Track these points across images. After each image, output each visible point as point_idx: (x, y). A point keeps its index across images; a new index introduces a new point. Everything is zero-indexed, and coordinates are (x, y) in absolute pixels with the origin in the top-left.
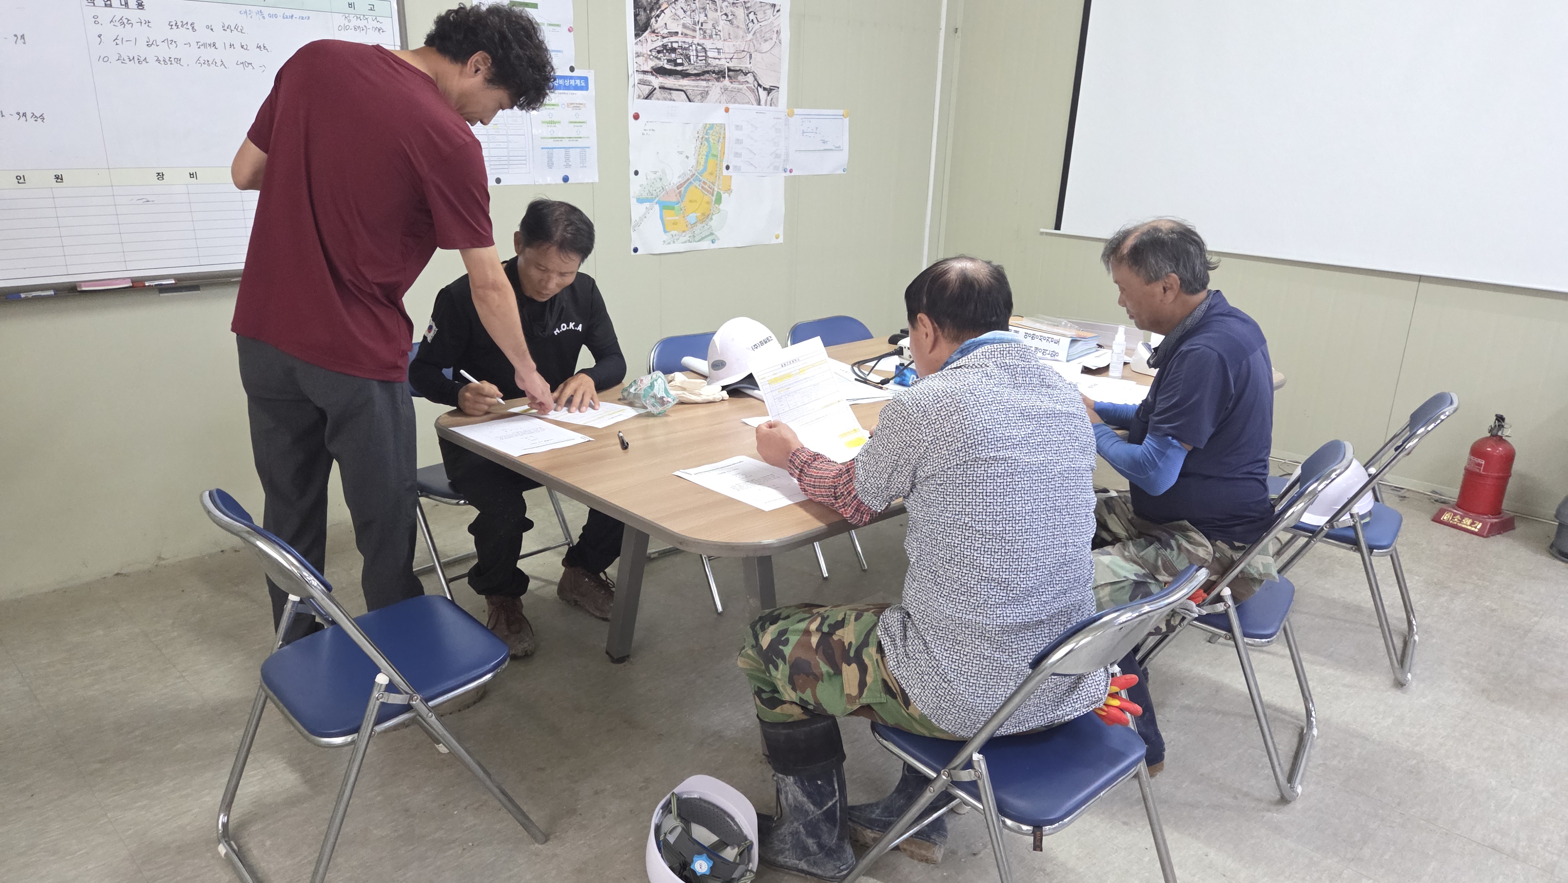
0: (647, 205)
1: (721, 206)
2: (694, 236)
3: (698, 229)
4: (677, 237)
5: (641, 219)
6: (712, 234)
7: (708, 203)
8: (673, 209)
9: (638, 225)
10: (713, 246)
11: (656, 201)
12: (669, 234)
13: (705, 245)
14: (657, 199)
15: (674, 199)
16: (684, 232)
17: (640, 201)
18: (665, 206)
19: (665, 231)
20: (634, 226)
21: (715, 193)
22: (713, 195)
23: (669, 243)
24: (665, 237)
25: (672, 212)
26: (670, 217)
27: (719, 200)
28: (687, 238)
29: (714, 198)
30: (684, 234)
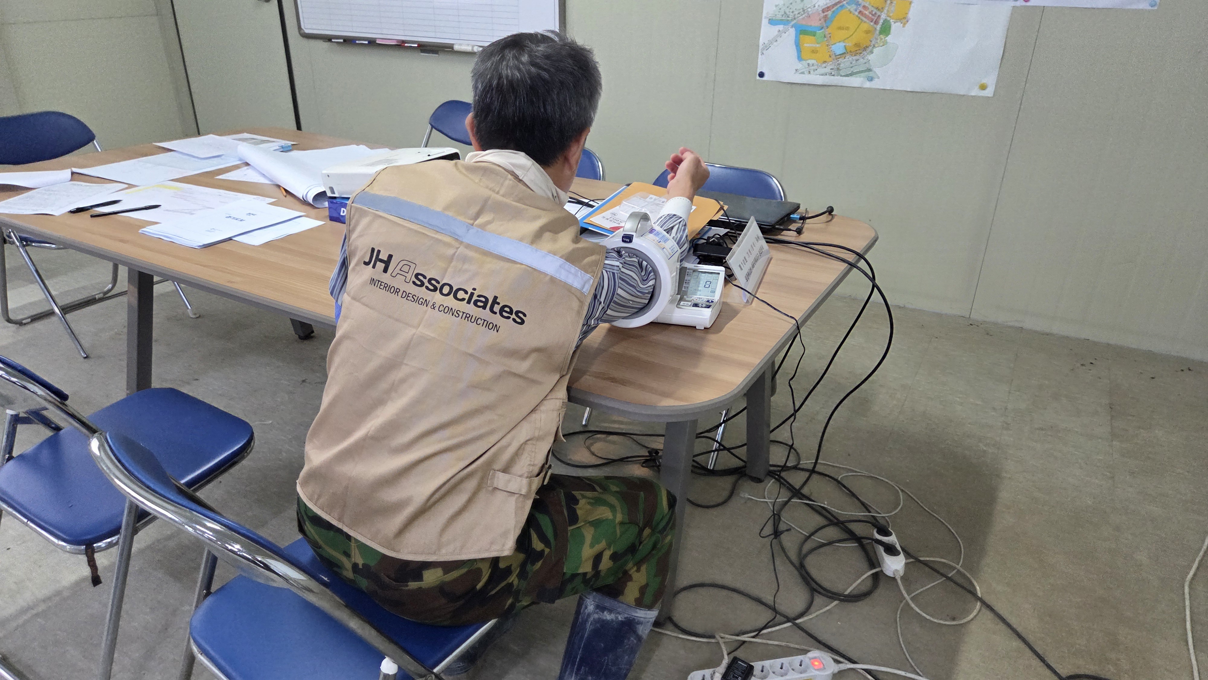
0: (781, 27)
1: (889, 39)
2: (838, 69)
3: (845, 63)
4: (815, 67)
5: (771, 42)
6: (869, 70)
7: (867, 32)
8: (814, 35)
9: (767, 47)
10: (868, 85)
11: (791, 24)
12: (805, 63)
13: (856, 81)
14: (793, 23)
15: (815, 23)
16: (825, 62)
17: (772, 22)
18: (802, 31)
19: (800, 58)
20: (763, 49)
21: (881, 21)
22: (876, 23)
23: (803, 73)
24: (799, 66)
25: (812, 38)
26: (808, 42)
27: (886, 30)
28: (828, 70)
29: (878, 27)
30: (824, 65)
